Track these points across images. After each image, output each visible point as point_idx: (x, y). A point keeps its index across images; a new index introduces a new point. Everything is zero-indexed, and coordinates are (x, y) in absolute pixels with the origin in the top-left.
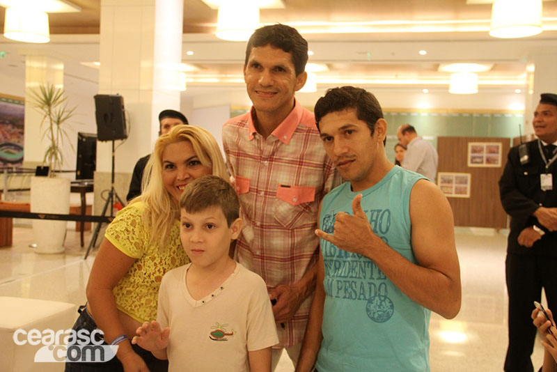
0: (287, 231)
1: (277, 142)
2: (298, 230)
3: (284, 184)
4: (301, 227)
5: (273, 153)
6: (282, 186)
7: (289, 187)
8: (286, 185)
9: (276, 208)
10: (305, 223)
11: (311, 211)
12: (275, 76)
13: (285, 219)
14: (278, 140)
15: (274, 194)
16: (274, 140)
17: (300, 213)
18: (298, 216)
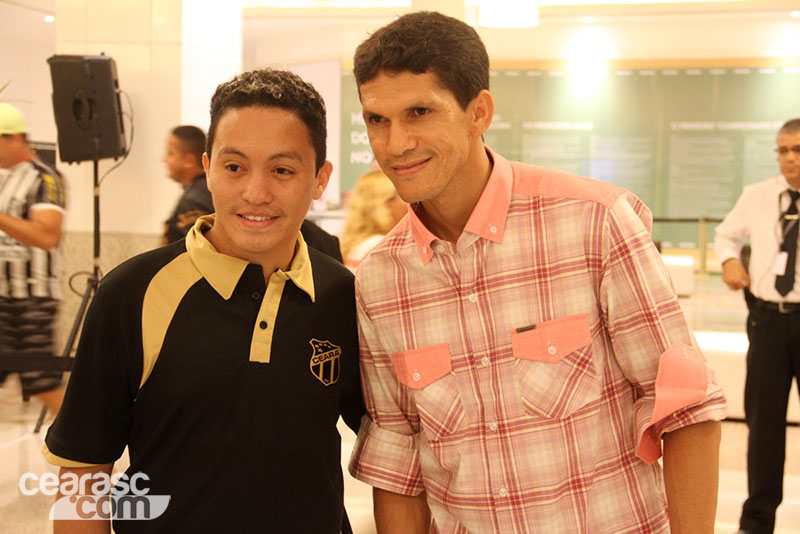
0: (556, 425)
1: (480, 242)
2: (578, 417)
3: (521, 326)
4: (582, 412)
5: (480, 271)
6: (520, 330)
7: (532, 328)
8: (527, 325)
9: (520, 381)
10: (588, 400)
11: (594, 372)
12: (415, 127)
13: (544, 399)
14: (481, 239)
15: (509, 353)
16: (472, 241)
17: (574, 379)
18: (570, 386)
